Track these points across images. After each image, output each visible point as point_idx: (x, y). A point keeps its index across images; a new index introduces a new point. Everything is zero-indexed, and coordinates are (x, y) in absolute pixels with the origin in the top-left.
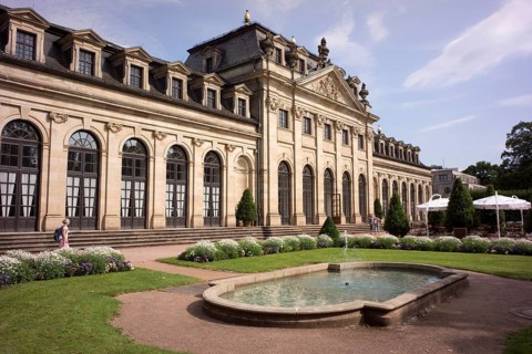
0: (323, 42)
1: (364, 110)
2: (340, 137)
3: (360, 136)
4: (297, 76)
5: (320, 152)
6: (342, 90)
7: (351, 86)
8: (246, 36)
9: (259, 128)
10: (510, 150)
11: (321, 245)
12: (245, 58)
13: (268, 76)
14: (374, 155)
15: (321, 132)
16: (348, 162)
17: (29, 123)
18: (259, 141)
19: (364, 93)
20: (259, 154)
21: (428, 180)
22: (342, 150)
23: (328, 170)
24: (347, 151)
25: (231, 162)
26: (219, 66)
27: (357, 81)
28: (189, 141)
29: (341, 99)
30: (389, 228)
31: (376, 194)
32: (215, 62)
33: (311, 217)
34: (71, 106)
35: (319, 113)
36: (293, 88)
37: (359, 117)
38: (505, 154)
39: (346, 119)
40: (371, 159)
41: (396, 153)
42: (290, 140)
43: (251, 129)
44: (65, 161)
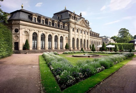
0: (81, 13)
1: (88, 27)
2: (83, 32)
3: (87, 32)
4: (76, 21)
5: (80, 36)
6: (84, 23)
7: (86, 22)
8: (66, 13)
9: (69, 31)
10: (119, 34)
11: (81, 53)
12: (66, 18)
13: (71, 22)
14: (90, 36)
15: (80, 32)
16: (85, 37)
17: (35, 33)
18: (69, 34)
19: (88, 23)
20: (69, 36)
21: (101, 41)
22: (84, 35)
23: (81, 39)
24: (85, 35)
25: (64, 38)
26: (61, 18)
27: (87, 21)
28: (58, 35)
29: (84, 25)
30: (92, 50)
31: (90, 44)
32: (60, 18)
33: (78, 48)
34: (41, 29)
35: (80, 28)
36: (75, 24)
37: (87, 28)
38: (118, 35)
39: (85, 29)
40: (89, 37)
41: (94, 35)
42: (74, 34)
43: (68, 32)
44: (40, 39)
